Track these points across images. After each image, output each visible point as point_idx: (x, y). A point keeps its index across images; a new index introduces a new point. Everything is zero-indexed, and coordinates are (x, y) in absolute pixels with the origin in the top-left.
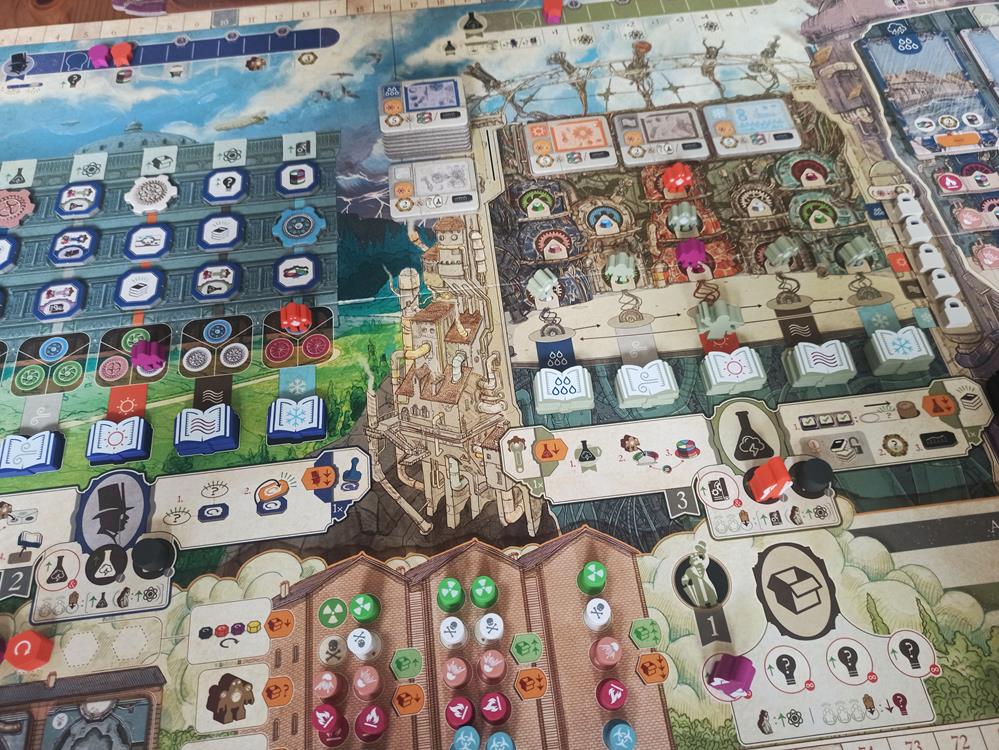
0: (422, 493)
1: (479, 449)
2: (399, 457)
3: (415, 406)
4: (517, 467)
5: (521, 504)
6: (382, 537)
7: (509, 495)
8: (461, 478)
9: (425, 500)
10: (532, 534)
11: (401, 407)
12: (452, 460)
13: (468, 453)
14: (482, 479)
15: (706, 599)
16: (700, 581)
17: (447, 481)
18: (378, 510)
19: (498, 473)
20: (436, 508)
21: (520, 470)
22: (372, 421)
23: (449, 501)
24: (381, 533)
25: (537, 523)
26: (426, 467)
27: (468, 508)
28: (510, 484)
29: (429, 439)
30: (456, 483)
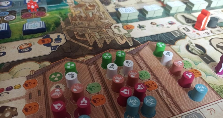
0: (87, 41)
1: (104, 29)
2: (75, 34)
3: (78, 23)
4: (119, 32)
5: (124, 39)
6: (73, 53)
7: (119, 38)
8: (100, 36)
9: (88, 42)
10: (131, 45)
11: (73, 24)
12: (95, 33)
13: (101, 30)
14: (108, 35)
15: (200, 53)
16: (195, 49)
17: (95, 37)
18: (70, 46)
19: (113, 34)
20: (93, 44)
21: (120, 32)
22: (64, 27)
23: (97, 41)
24: (73, 52)
25: (132, 43)
26: (87, 35)
27: (105, 42)
28: (118, 36)
29: (85, 29)
30: (98, 37)
